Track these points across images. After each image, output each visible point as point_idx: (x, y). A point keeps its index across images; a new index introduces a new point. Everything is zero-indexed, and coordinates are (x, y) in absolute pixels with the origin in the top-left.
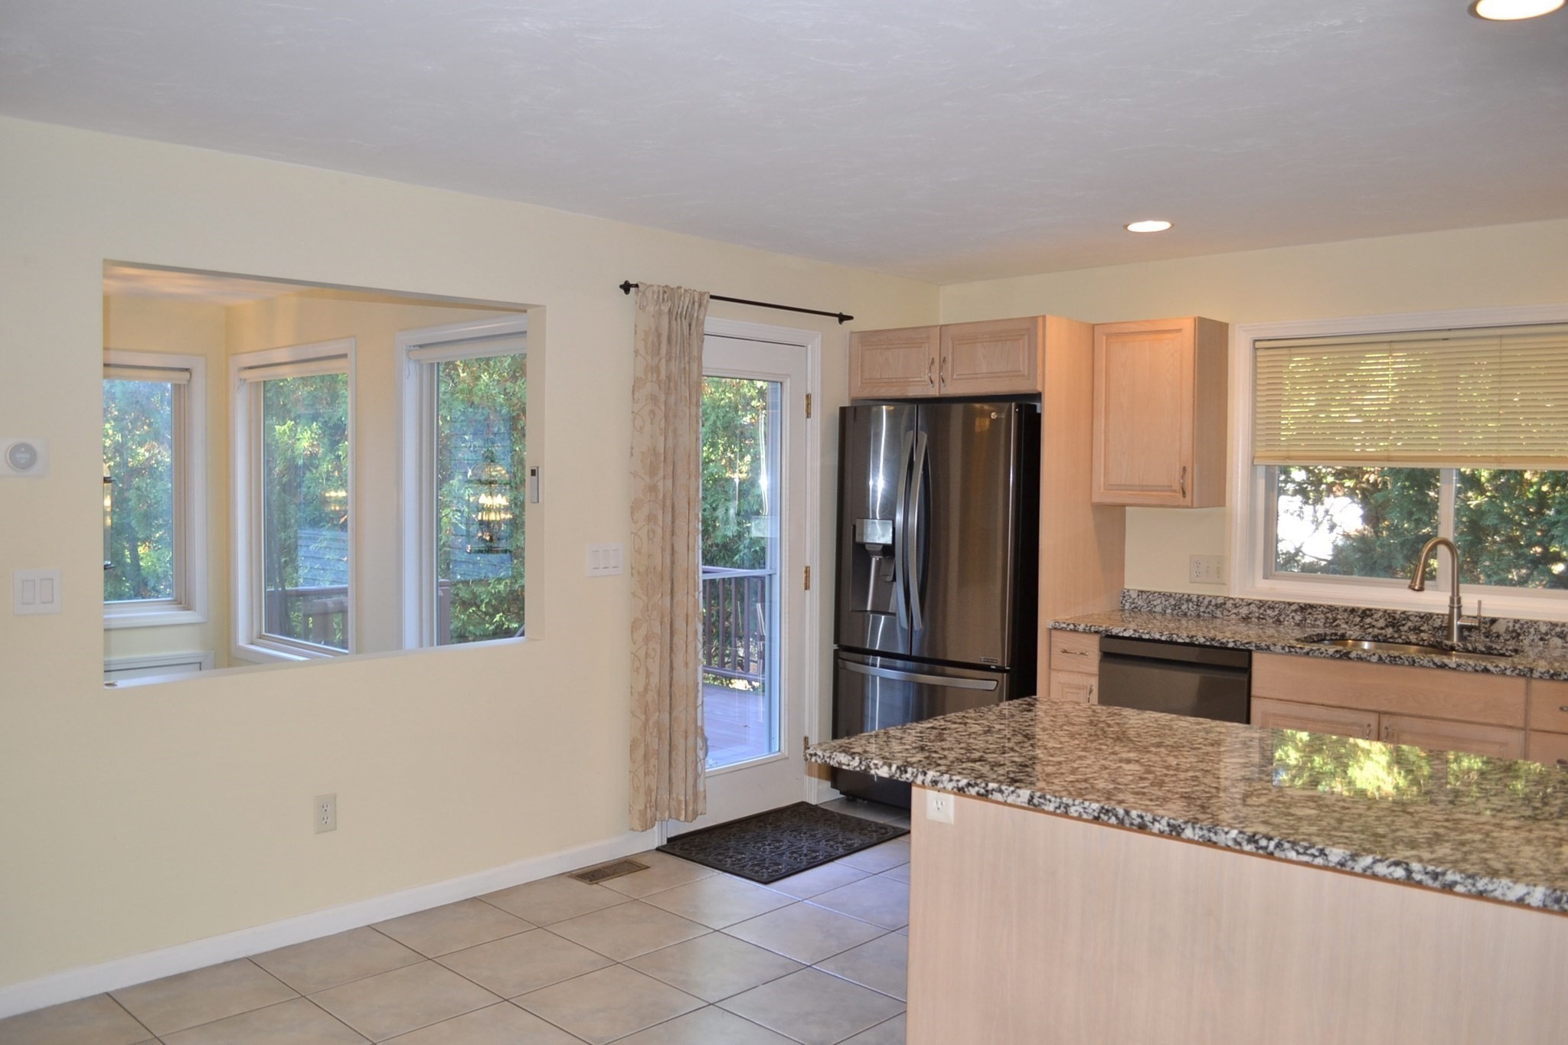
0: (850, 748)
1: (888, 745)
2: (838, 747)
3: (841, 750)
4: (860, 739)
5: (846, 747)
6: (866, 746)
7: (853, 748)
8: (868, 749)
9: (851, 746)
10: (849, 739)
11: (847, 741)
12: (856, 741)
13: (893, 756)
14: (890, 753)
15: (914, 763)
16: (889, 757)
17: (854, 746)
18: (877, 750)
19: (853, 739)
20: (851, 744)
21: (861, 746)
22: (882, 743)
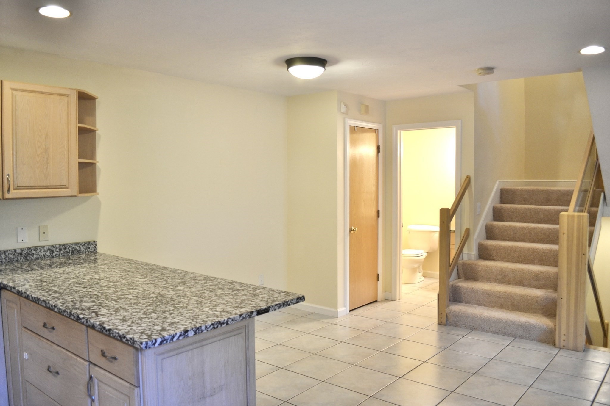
0: (286, 295)
1: (269, 297)
2: (291, 295)
3: (290, 294)
4: (280, 300)
5: (288, 295)
6: (279, 296)
7: (284, 295)
8: (278, 294)
9: (285, 296)
10: (286, 300)
11: (287, 298)
12: (283, 299)
13: (268, 291)
14: (269, 293)
15: (262, 288)
16: (270, 291)
17: (284, 296)
18: (274, 294)
19: (284, 299)
20: (285, 297)
21: (281, 296)
22: (272, 298)
